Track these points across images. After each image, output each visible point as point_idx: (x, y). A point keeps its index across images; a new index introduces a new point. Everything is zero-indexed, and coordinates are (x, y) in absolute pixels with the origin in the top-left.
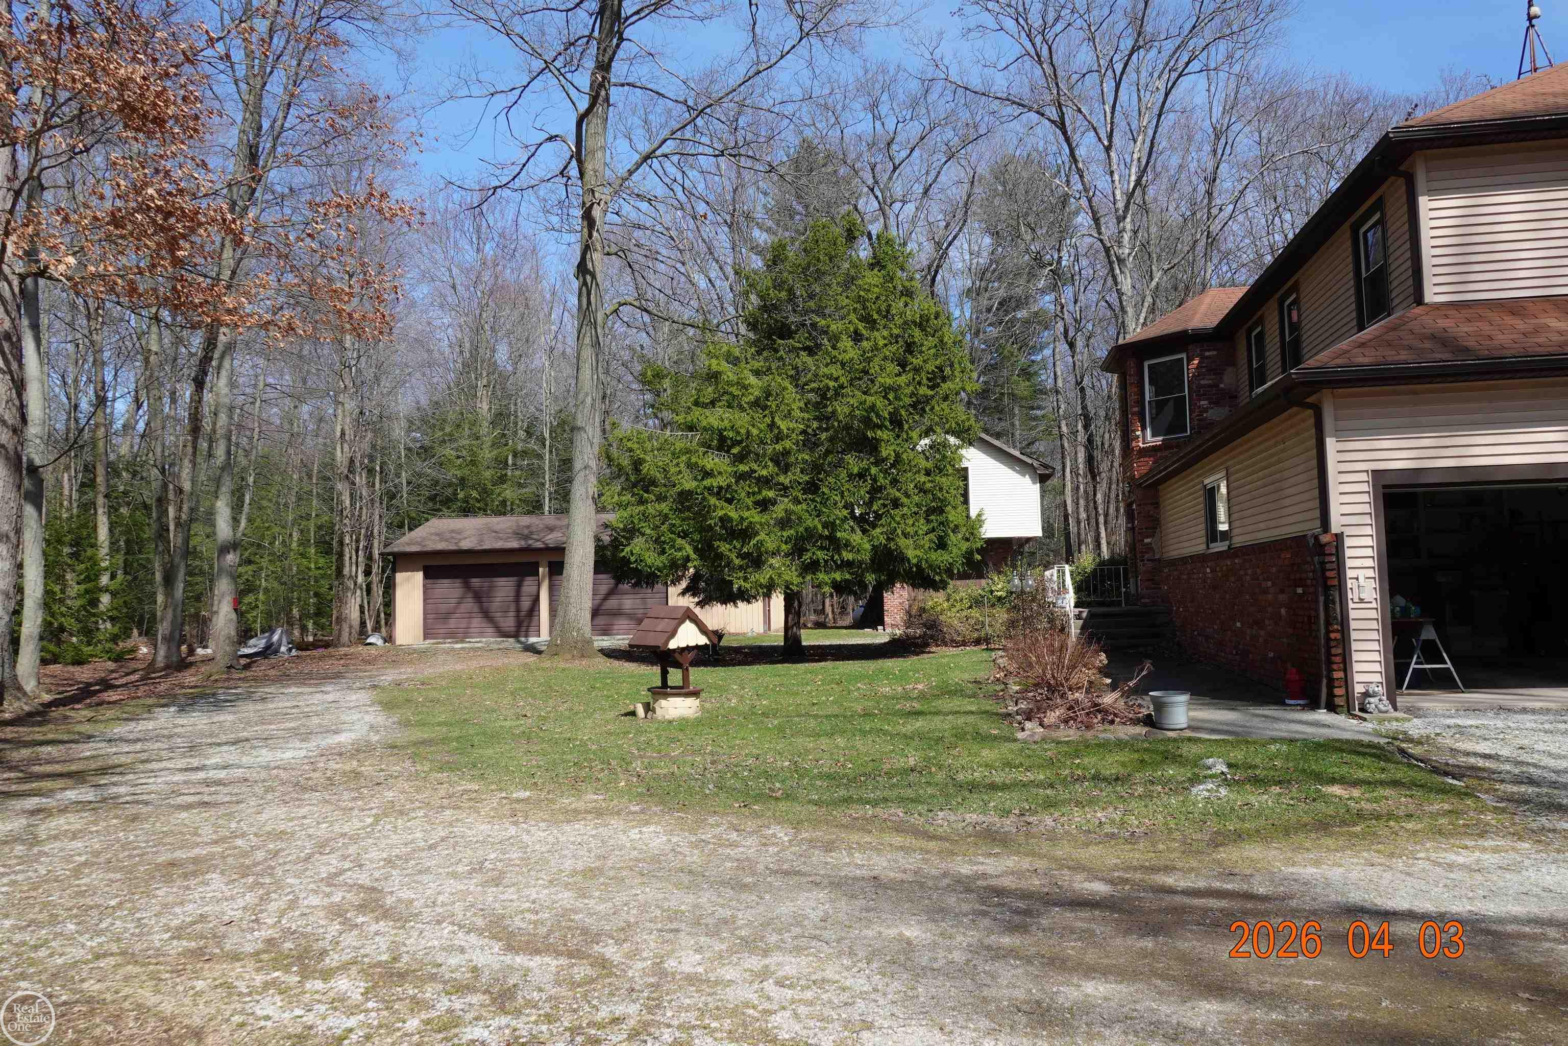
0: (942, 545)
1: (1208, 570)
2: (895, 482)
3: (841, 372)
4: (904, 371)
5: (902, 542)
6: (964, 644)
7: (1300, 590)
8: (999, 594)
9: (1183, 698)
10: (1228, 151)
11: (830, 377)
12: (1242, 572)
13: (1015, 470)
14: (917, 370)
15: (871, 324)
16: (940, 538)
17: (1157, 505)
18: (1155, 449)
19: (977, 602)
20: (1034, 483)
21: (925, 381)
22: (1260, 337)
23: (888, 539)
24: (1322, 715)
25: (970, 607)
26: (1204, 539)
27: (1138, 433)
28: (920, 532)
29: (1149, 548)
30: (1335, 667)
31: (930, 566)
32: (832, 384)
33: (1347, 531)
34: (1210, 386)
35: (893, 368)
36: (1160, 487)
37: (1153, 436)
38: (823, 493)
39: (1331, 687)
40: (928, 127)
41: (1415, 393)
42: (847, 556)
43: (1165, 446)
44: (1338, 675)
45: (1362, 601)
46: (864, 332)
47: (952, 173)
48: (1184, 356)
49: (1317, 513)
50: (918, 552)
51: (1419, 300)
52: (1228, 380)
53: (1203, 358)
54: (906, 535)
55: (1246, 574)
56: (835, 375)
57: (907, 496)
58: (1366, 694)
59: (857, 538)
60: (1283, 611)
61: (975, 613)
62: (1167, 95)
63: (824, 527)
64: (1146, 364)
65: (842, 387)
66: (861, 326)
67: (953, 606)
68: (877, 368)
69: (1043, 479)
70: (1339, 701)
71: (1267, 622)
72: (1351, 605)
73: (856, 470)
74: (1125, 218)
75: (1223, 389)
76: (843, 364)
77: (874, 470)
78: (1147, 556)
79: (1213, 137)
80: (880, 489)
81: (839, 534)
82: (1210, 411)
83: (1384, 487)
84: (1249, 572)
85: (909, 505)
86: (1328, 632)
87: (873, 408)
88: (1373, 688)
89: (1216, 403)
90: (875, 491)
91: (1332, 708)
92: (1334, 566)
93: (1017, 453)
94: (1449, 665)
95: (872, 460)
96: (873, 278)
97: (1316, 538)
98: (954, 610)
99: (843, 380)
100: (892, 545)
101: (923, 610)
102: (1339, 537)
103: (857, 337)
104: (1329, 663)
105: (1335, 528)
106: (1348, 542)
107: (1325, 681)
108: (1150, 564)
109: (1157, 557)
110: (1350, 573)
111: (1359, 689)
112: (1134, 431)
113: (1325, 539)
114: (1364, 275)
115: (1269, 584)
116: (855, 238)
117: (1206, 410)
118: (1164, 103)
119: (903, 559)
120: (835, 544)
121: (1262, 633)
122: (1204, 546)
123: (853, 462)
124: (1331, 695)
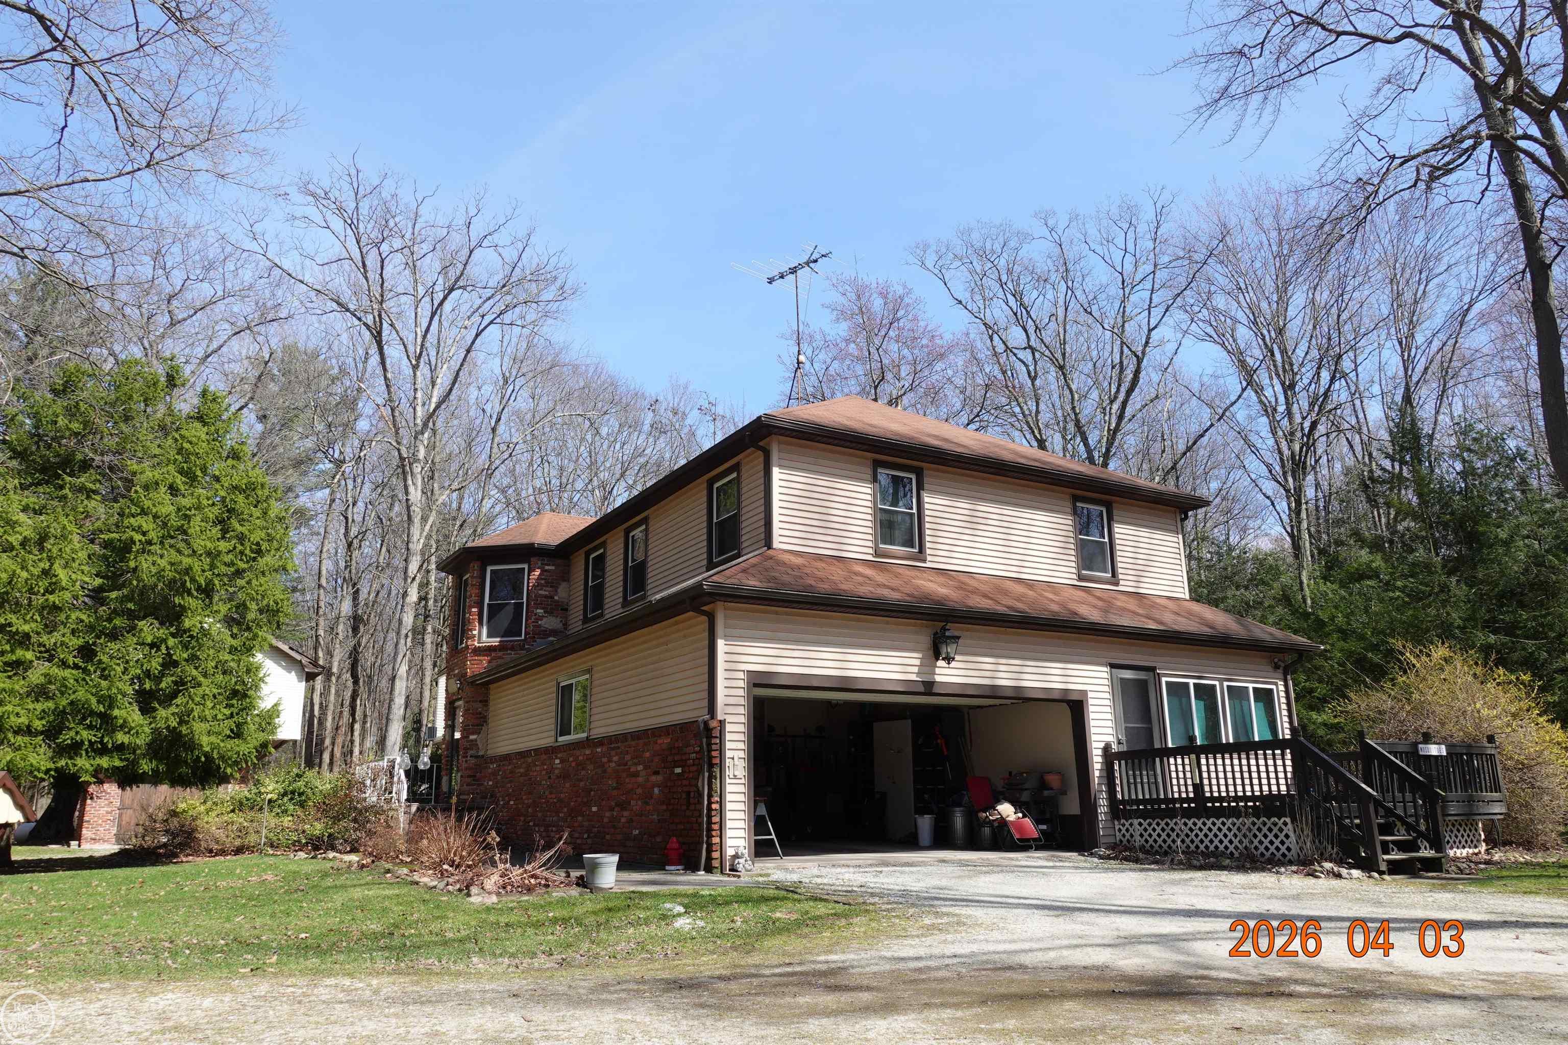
0: (237, 733)
1: (557, 761)
2: (193, 659)
3: (152, 526)
4: (223, 537)
5: (199, 727)
6: (222, 852)
7: (678, 770)
8: (269, 796)
9: (613, 859)
10: (513, 398)
11: (138, 529)
12: (605, 760)
13: (281, 666)
14: (241, 538)
15: (191, 478)
16: (238, 725)
17: (485, 702)
18: (489, 650)
19: (239, 806)
20: (300, 681)
21: (247, 552)
22: (601, 559)
23: (181, 722)
24: (702, 875)
25: (233, 811)
26: (553, 733)
27: (475, 632)
28: (220, 717)
29: (474, 744)
30: (714, 833)
31: (222, 757)
32: (137, 537)
33: (729, 719)
34: (546, 597)
35: (216, 531)
36: (491, 686)
37: (489, 636)
38: (100, 662)
39: (709, 851)
40: (220, 293)
41: (777, 613)
42: (121, 738)
43: (502, 647)
44: (716, 840)
45: (735, 777)
46: (182, 487)
47: (242, 347)
48: (526, 566)
49: (705, 703)
50: (213, 739)
51: (768, 544)
52: (561, 594)
53: (543, 571)
54: (203, 719)
55: (610, 761)
56: (145, 527)
57: (205, 675)
58: (736, 856)
59: (135, 716)
60: (656, 790)
61: (239, 819)
62: (477, 335)
63: (99, 702)
64: (489, 569)
65: (150, 543)
66: (179, 480)
67: (211, 810)
68: (198, 528)
69: (310, 677)
70: (716, 863)
71: (633, 803)
72: (728, 781)
73: (149, 640)
74: (423, 433)
75: (557, 601)
76: (155, 517)
77: (171, 642)
78: (471, 752)
79: (501, 383)
80: (175, 664)
81: (116, 712)
82: (545, 620)
83: (756, 685)
84: (615, 759)
85: (208, 687)
86: (710, 803)
87: (188, 570)
88: (741, 850)
89: (549, 612)
90: (170, 663)
91: (709, 869)
92: (717, 747)
93: (285, 648)
94: (773, 836)
95: (173, 630)
96: (198, 431)
97: (706, 723)
98: (213, 814)
99: (152, 535)
100: (184, 730)
101: (174, 814)
102: (722, 723)
103: (173, 490)
104: (709, 830)
105: (720, 717)
106: (729, 727)
107: (705, 846)
108: (473, 761)
109: (481, 753)
110: (729, 754)
111: (730, 852)
112: (471, 630)
113: (713, 724)
114: (715, 520)
115: (640, 768)
116: (175, 386)
117: (541, 618)
118: (473, 342)
119: (191, 745)
120: (107, 722)
121: (626, 813)
122: (553, 739)
123: (149, 629)
124: (709, 858)
